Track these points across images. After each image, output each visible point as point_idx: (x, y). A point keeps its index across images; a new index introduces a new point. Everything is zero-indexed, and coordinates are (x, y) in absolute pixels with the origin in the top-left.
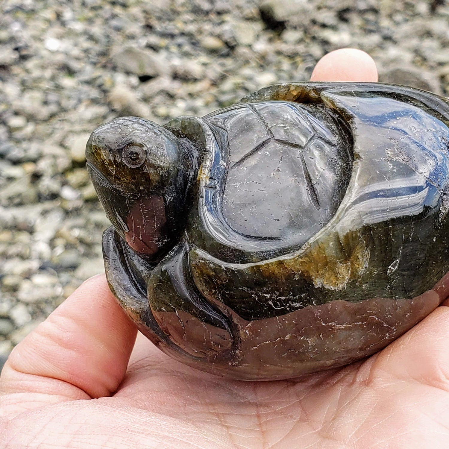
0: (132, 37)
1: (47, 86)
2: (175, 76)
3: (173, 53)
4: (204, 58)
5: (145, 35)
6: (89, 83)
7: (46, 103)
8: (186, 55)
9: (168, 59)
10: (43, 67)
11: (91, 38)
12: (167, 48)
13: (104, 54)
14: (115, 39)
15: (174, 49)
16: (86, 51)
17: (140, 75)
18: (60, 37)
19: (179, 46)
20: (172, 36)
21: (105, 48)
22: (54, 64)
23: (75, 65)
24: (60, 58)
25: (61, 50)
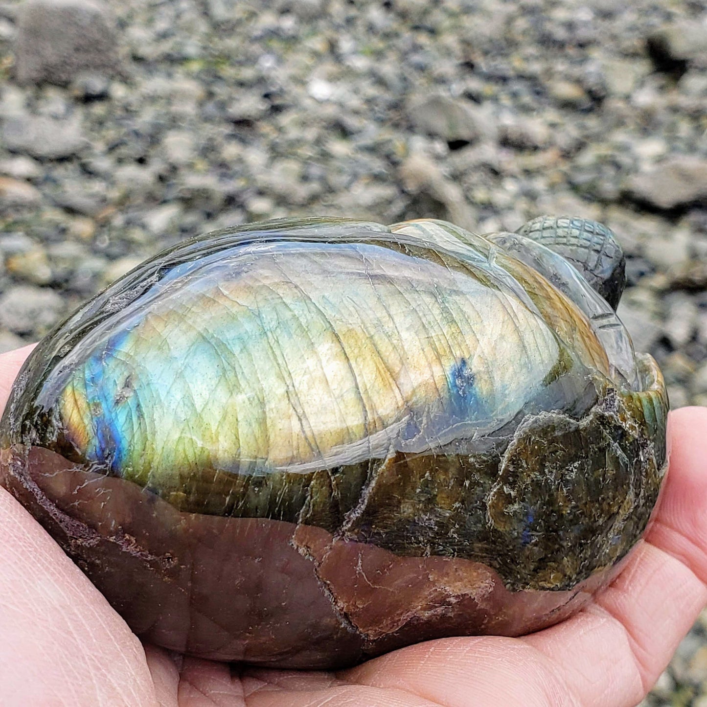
0: (441, 80)
1: (310, 154)
2: (506, 142)
3: (505, 107)
4: (552, 115)
5: (462, 79)
6: (372, 149)
7: (305, 178)
8: (526, 110)
9: (496, 115)
10: (304, 124)
11: (380, 81)
12: (495, 99)
13: (396, 106)
14: (417, 83)
15: (506, 101)
16: (370, 101)
17: (451, 140)
18: (332, 79)
19: (515, 95)
20: (503, 80)
21: (399, 97)
22: (322, 120)
23: (352, 122)
24: (330, 111)
25: (333, 98)
